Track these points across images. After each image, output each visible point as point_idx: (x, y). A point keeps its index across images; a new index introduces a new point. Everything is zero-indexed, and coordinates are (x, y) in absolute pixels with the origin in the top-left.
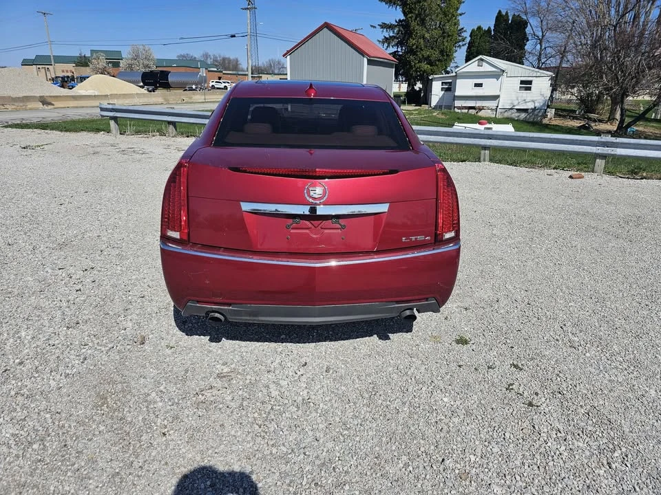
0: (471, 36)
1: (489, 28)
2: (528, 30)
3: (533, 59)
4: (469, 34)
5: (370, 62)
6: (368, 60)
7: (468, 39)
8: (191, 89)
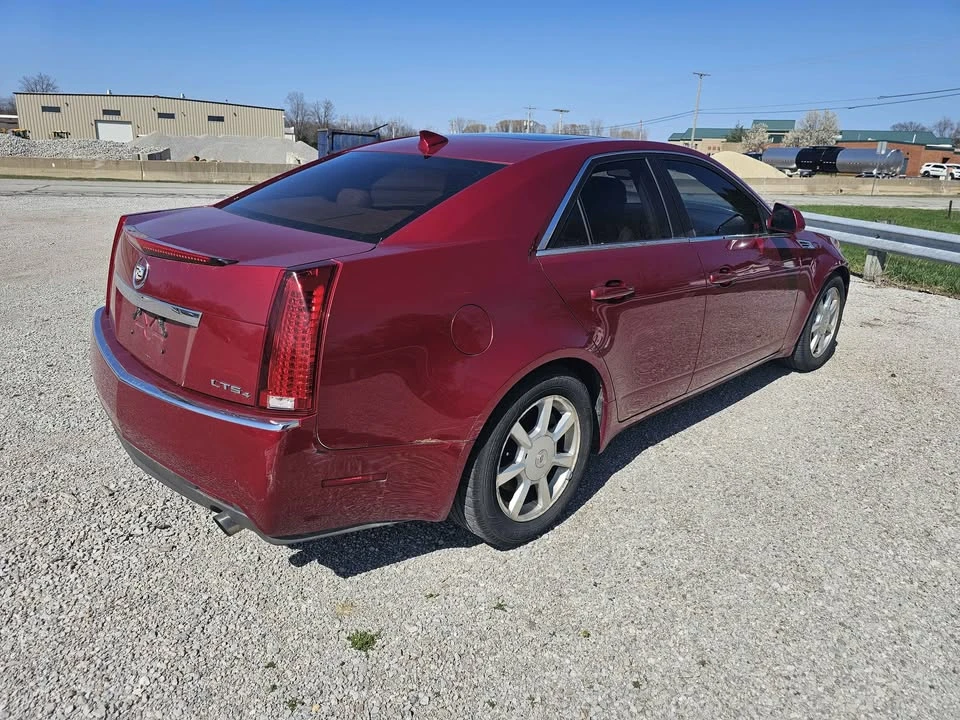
8: (870, 175)
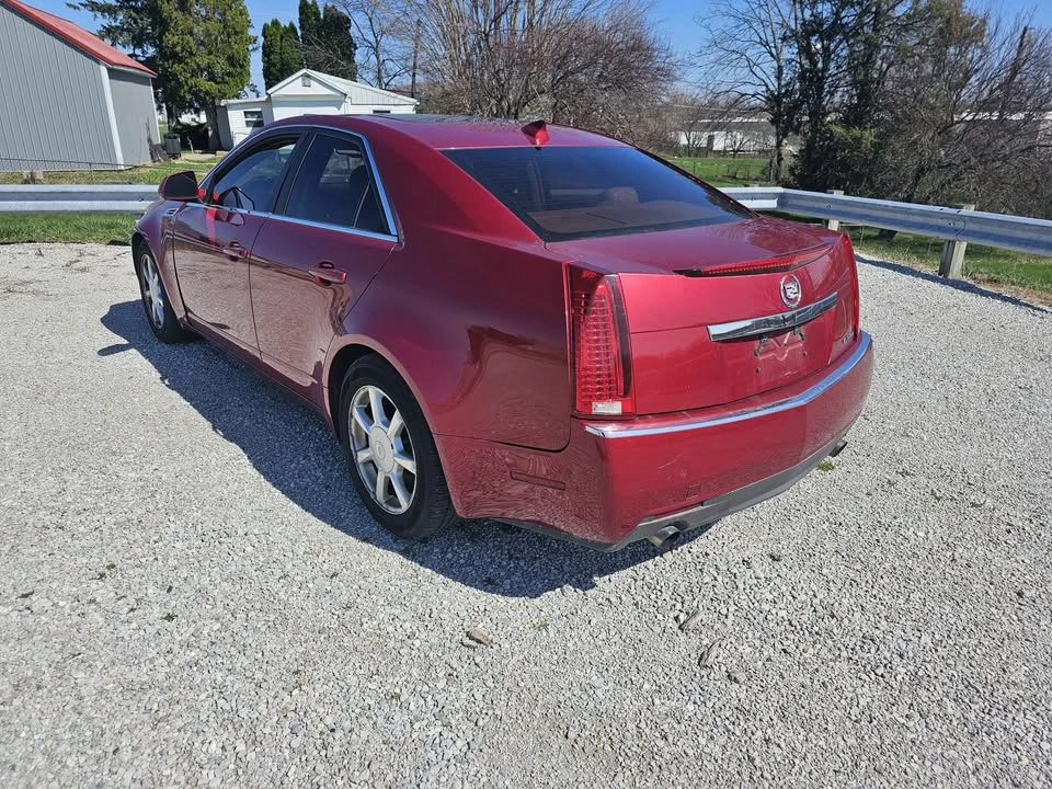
0: (264, 34)
1: (292, 25)
2: (353, 31)
3: (370, 76)
4: (261, 32)
5: (113, 74)
6: (109, 69)
7: (261, 40)
